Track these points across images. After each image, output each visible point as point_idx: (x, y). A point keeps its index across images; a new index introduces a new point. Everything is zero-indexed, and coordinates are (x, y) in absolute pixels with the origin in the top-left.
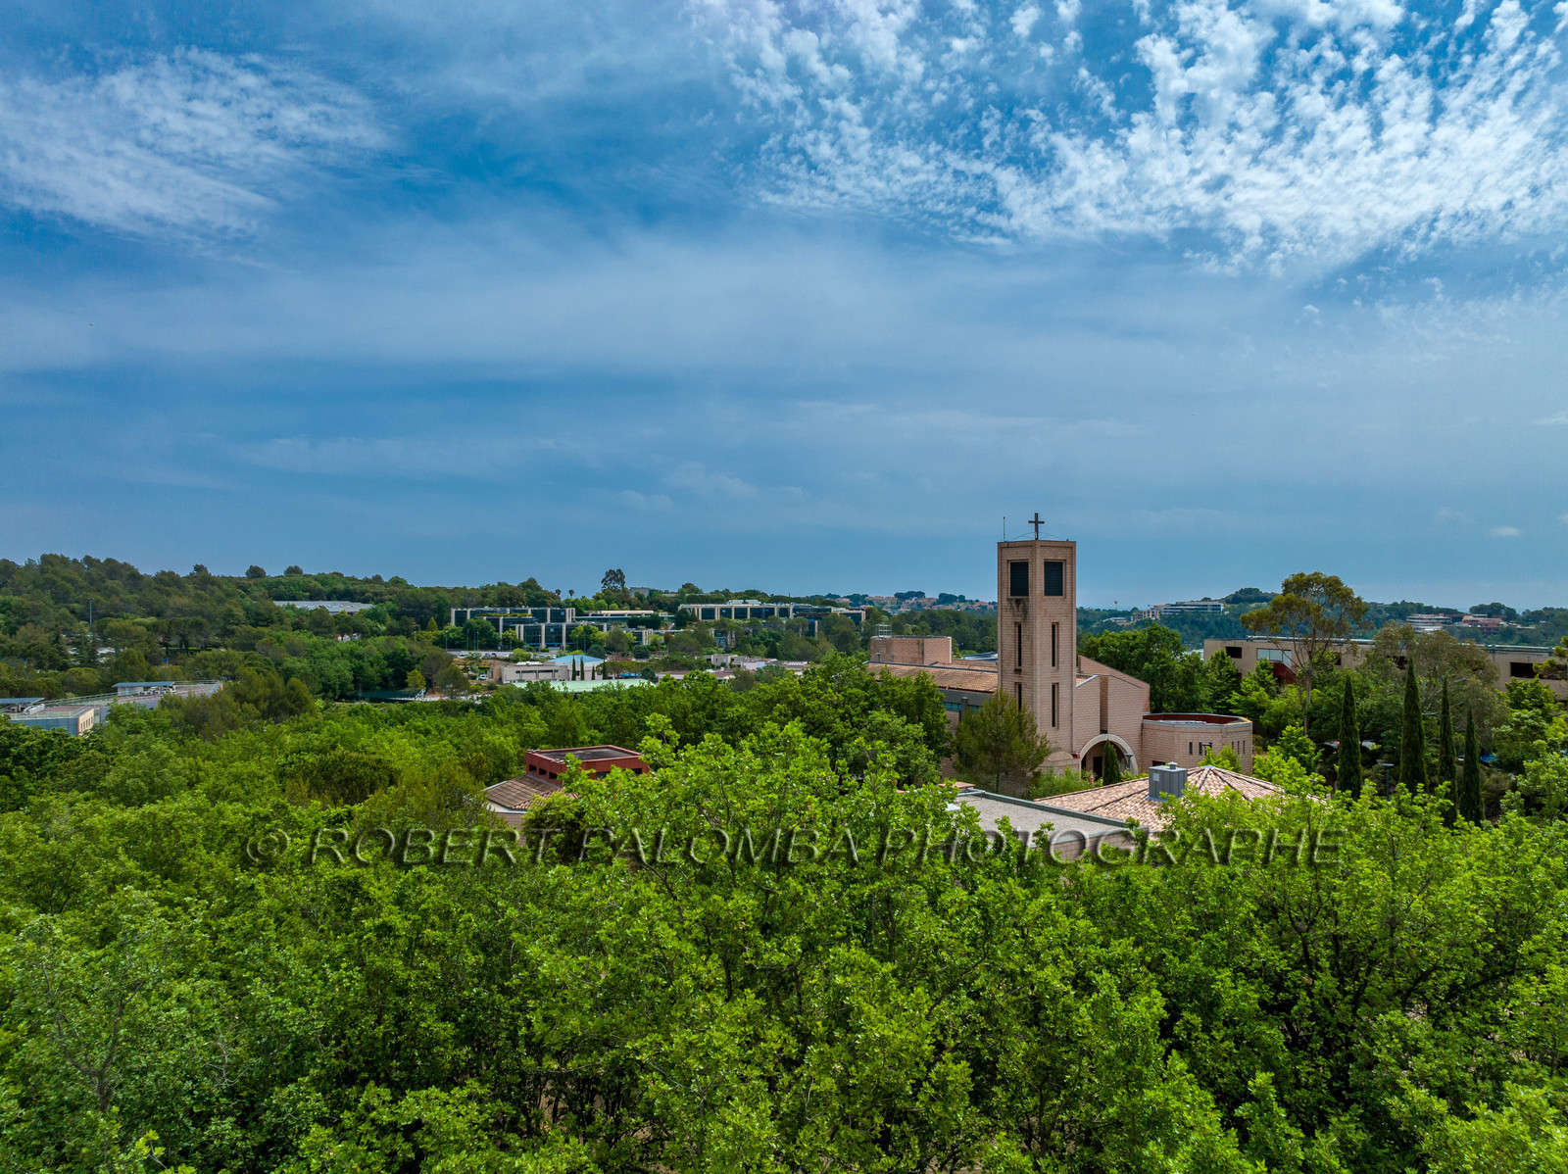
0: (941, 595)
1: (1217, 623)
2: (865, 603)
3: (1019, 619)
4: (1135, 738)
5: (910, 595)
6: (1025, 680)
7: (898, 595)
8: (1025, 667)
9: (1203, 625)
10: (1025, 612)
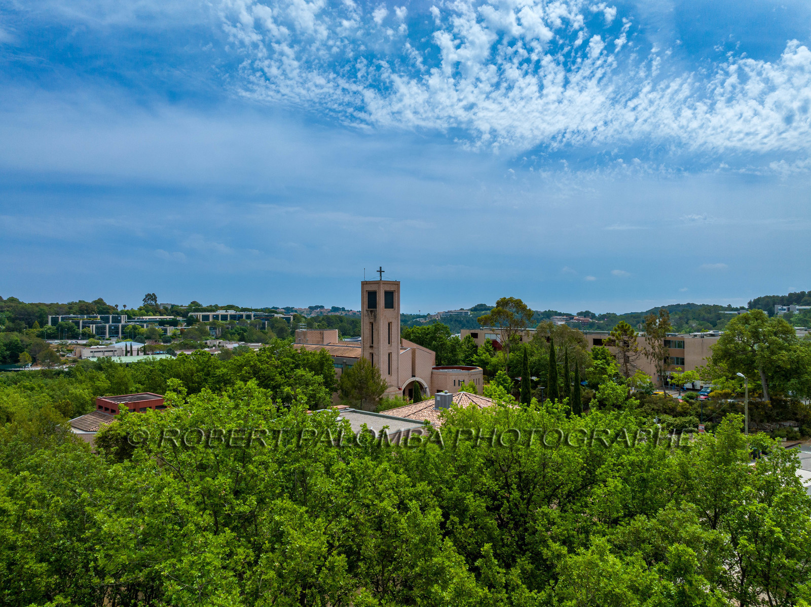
0: (333, 308)
1: (467, 321)
2: (292, 312)
3: (372, 321)
4: (428, 379)
5: (317, 307)
6: (375, 351)
7: (310, 308)
8: (375, 345)
9: (460, 322)
10: (375, 317)
